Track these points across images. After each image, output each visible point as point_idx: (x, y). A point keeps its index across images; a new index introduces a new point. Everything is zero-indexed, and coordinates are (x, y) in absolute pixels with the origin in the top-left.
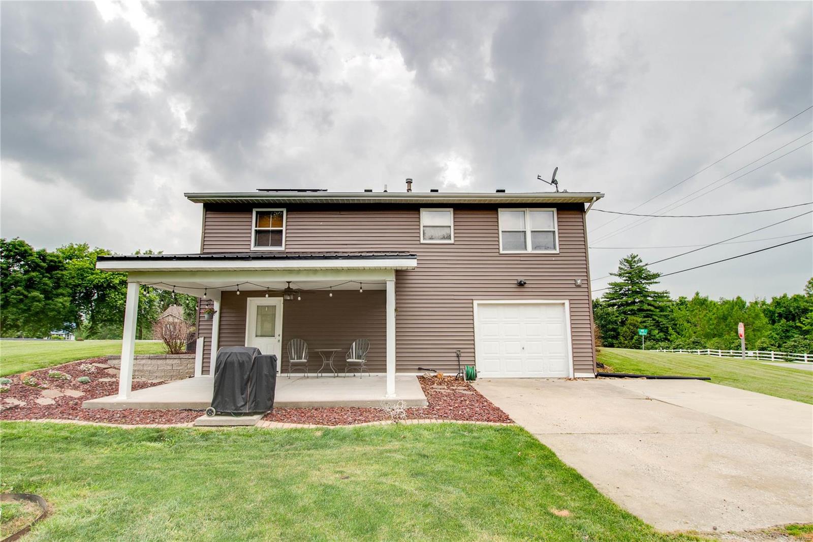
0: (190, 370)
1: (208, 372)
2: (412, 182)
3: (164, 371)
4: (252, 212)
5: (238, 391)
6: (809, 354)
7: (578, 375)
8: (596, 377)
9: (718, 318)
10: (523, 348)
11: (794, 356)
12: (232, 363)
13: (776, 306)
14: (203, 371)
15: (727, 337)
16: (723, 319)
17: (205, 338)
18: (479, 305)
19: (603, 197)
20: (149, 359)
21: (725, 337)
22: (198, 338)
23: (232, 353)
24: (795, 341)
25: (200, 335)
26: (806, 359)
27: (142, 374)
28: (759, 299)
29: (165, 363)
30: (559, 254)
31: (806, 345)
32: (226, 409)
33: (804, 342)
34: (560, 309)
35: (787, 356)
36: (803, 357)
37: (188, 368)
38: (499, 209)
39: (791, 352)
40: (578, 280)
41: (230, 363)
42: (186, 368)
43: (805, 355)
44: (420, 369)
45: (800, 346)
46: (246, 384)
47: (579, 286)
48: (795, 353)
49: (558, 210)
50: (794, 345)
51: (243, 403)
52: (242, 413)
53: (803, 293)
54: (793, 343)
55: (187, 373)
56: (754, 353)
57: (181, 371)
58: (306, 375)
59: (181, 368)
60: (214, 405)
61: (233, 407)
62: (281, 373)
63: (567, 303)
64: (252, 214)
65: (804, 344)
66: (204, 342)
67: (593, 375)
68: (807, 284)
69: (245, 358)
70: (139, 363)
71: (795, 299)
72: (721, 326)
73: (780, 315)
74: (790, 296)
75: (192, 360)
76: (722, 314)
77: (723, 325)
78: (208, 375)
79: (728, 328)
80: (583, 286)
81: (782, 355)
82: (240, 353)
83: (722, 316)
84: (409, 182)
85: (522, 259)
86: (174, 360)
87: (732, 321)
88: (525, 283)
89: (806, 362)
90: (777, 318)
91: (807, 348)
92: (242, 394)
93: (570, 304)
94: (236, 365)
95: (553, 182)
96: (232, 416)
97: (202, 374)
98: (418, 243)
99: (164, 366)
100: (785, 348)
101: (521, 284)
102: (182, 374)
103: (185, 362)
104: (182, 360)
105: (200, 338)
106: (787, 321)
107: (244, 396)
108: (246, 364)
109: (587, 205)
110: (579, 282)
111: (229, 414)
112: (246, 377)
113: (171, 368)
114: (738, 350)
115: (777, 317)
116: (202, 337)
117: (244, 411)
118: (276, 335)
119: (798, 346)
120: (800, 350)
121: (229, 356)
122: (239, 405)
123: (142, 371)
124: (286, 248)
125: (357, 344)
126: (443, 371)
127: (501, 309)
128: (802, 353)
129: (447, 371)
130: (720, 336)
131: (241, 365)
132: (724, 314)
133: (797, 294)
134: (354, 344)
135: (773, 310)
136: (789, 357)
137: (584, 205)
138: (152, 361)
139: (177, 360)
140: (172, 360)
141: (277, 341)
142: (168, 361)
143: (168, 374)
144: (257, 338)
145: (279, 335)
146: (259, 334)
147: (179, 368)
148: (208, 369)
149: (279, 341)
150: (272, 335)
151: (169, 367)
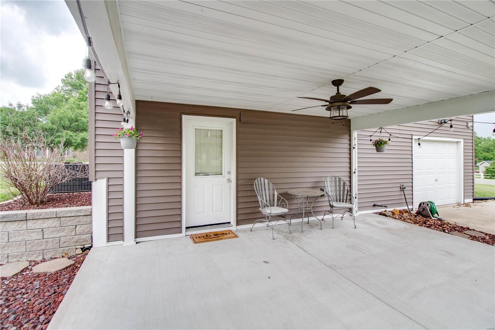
0: (84, 237)
1: (121, 236)
3: (25, 242)
7: (466, 201)
10: (436, 181)
14: (109, 236)
17: (109, 179)
22: (96, 180)
25: (99, 174)
29: (24, 227)
34: (454, 146)
37: (78, 232)
40: (469, 122)
42: (73, 234)
44: (374, 206)
47: (469, 128)
55: (76, 242)
57: (63, 239)
59: (62, 234)
62: (238, 223)
63: (462, 141)
66: (108, 186)
67: (472, 200)
75: (85, 218)
78: (120, 242)
86: (47, 220)
93: (465, 142)
97: (108, 240)
99: (24, 235)
102: (65, 245)
103: (69, 223)
104: (63, 219)
105: (98, 181)
110: (469, 124)
113: (40, 236)
116: (103, 178)
118: (225, 171)
126: (392, 206)
139: (51, 222)
140: (40, 221)
141: (226, 179)
142: (31, 224)
143: (34, 249)
144: (198, 177)
145: (229, 173)
146: (198, 171)
147: (58, 235)
148: (119, 231)
149: (229, 180)
150: (219, 171)
151: (36, 236)
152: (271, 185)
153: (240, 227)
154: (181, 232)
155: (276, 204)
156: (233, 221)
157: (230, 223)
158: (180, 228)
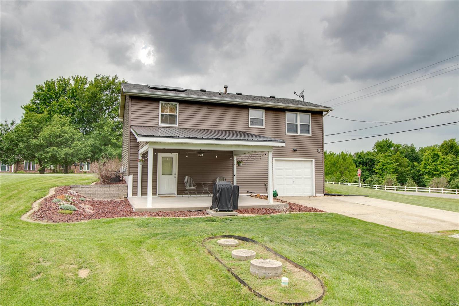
0: (125, 194)
2: (227, 88)
3: (109, 194)
4: (159, 103)
5: (228, 201)
6: (378, 185)
7: (317, 195)
8: (324, 195)
9: (331, 164)
10: (294, 182)
11: (371, 186)
12: (224, 189)
13: (358, 158)
14: (133, 194)
15: (335, 175)
16: (334, 164)
17: (133, 175)
18: (275, 160)
19: (333, 110)
20: (99, 187)
21: (334, 175)
22: (129, 175)
23: (223, 184)
24: (372, 178)
26: (377, 188)
27: (96, 196)
28: (348, 153)
29: (109, 189)
30: (311, 136)
31: (377, 180)
32: (224, 209)
33: (376, 179)
34: (310, 163)
35: (368, 186)
36: (376, 186)
37: (124, 192)
38: (286, 112)
39: (370, 184)
40: (319, 149)
41: (223, 188)
42: (122, 192)
43: (377, 186)
44: (247, 192)
45: (374, 181)
46: (231, 198)
47: (319, 152)
48: (371, 184)
49: (312, 114)
50: (371, 180)
51: (230, 206)
52: (230, 210)
53: (372, 151)
54: (371, 179)
55: (123, 195)
56: (351, 184)
57: (119, 194)
58: (201, 195)
60: (218, 207)
61: (227, 208)
62: (178, 194)
63: (314, 160)
64: (159, 104)
65: (376, 180)
66: (133, 177)
67: (323, 195)
68: (374, 146)
69: (229, 187)
70: (93, 189)
71: (367, 154)
72: (333, 169)
73: (360, 163)
74: (365, 152)
75: (126, 188)
76: (333, 161)
77: (333, 168)
78: (136, 196)
79: (336, 170)
80: (321, 152)
81: (365, 185)
82: (226, 184)
83: (333, 163)
84: (226, 87)
85: (295, 138)
87: (338, 166)
88: (297, 150)
89: (377, 189)
90: (358, 165)
91: (377, 182)
92: (229, 202)
93: (315, 161)
94: (226, 190)
95: (302, 96)
96: (227, 212)
97: (133, 196)
98: (247, 127)
99: (109, 191)
100: (367, 181)
101: (295, 150)
102: (120, 196)
103: (121, 189)
104: (119, 187)
106: (363, 166)
107: (230, 203)
108: (230, 189)
109: (324, 113)
110: (319, 150)
111: (225, 211)
112: (230, 195)
114: (343, 182)
115: (358, 163)
117: (231, 210)
118: (173, 173)
119: (373, 181)
120: (374, 183)
121: (222, 186)
122: (229, 207)
123: (95, 194)
124: (179, 126)
125: (219, 179)
126: (260, 193)
127: (284, 162)
128: (375, 185)
129: (261, 193)
130: (332, 174)
131: (228, 189)
132: (334, 162)
133: (369, 151)
134: (217, 179)
135: (357, 160)
136: (369, 187)
137: (323, 113)
138: (101, 188)
139: (116, 188)
141: (174, 177)
142: (110, 188)
143: (111, 196)
144: (163, 175)
145: (175, 174)
146: (163, 173)
147: (118, 192)
148: (136, 193)
149: (175, 177)
150: (171, 173)
151: (112, 192)
152: (192, 179)
153: (179, 195)
154: (156, 195)
155: (193, 186)
156: (176, 193)
157: (175, 194)
158: (156, 193)
